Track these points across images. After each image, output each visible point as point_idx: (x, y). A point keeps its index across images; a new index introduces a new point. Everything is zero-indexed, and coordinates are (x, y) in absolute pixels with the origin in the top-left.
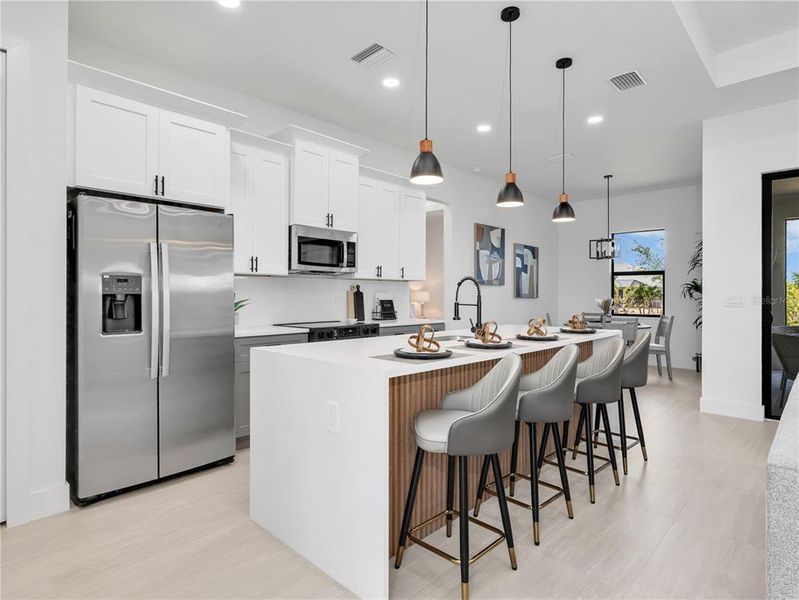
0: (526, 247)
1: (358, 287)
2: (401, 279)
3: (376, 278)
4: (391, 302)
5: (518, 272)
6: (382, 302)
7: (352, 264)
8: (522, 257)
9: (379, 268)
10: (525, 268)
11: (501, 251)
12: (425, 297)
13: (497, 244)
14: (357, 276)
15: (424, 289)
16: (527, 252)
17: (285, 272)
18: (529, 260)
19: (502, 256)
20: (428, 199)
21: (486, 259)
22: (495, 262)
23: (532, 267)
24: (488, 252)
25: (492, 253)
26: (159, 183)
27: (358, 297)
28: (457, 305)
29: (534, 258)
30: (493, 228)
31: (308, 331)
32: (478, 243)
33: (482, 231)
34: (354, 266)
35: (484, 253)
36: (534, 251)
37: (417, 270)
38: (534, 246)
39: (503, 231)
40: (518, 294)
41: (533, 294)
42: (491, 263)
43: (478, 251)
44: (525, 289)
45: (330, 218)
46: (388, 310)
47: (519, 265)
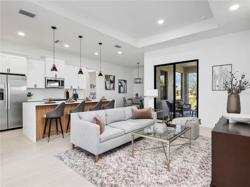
1: (67, 91)
2: (79, 89)
4: (77, 94)
9: (71, 86)
13: (112, 80)
16: (122, 81)
17: (45, 88)
19: (114, 83)
24: (109, 82)
26: (9, 70)
27: (67, 94)
29: (125, 83)
30: (111, 76)
33: (107, 77)
34: (64, 86)
38: (125, 80)
39: (114, 76)
40: (120, 92)
41: (125, 92)
43: (106, 82)
44: (122, 91)
45: (56, 75)
47: (120, 85)
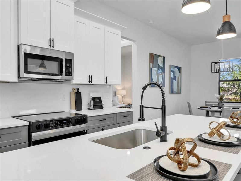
0: (176, 67)
1: (78, 89)
2: (105, 84)
3: (88, 83)
4: (100, 98)
5: (172, 80)
6: (94, 99)
7: (70, 73)
8: (173, 72)
9: (90, 77)
10: (175, 78)
11: (163, 69)
12: (124, 92)
13: (161, 65)
14: (74, 82)
15: (124, 89)
16: (176, 69)
18: (177, 74)
19: (164, 71)
20: (123, 37)
21: (155, 73)
22: (161, 74)
23: (178, 77)
24: (156, 69)
25: (158, 70)
27: (78, 96)
28: (142, 107)
29: (179, 73)
30: (159, 56)
31: (28, 123)
32: (151, 64)
33: (153, 57)
34: (71, 75)
35: (155, 70)
36: (179, 69)
37: (115, 78)
38: (179, 66)
39: (164, 58)
40: (172, 92)
41: (179, 92)
42: (158, 75)
43: (151, 68)
44: (175, 89)
45: (51, 42)
46: (97, 103)
47: (172, 76)
